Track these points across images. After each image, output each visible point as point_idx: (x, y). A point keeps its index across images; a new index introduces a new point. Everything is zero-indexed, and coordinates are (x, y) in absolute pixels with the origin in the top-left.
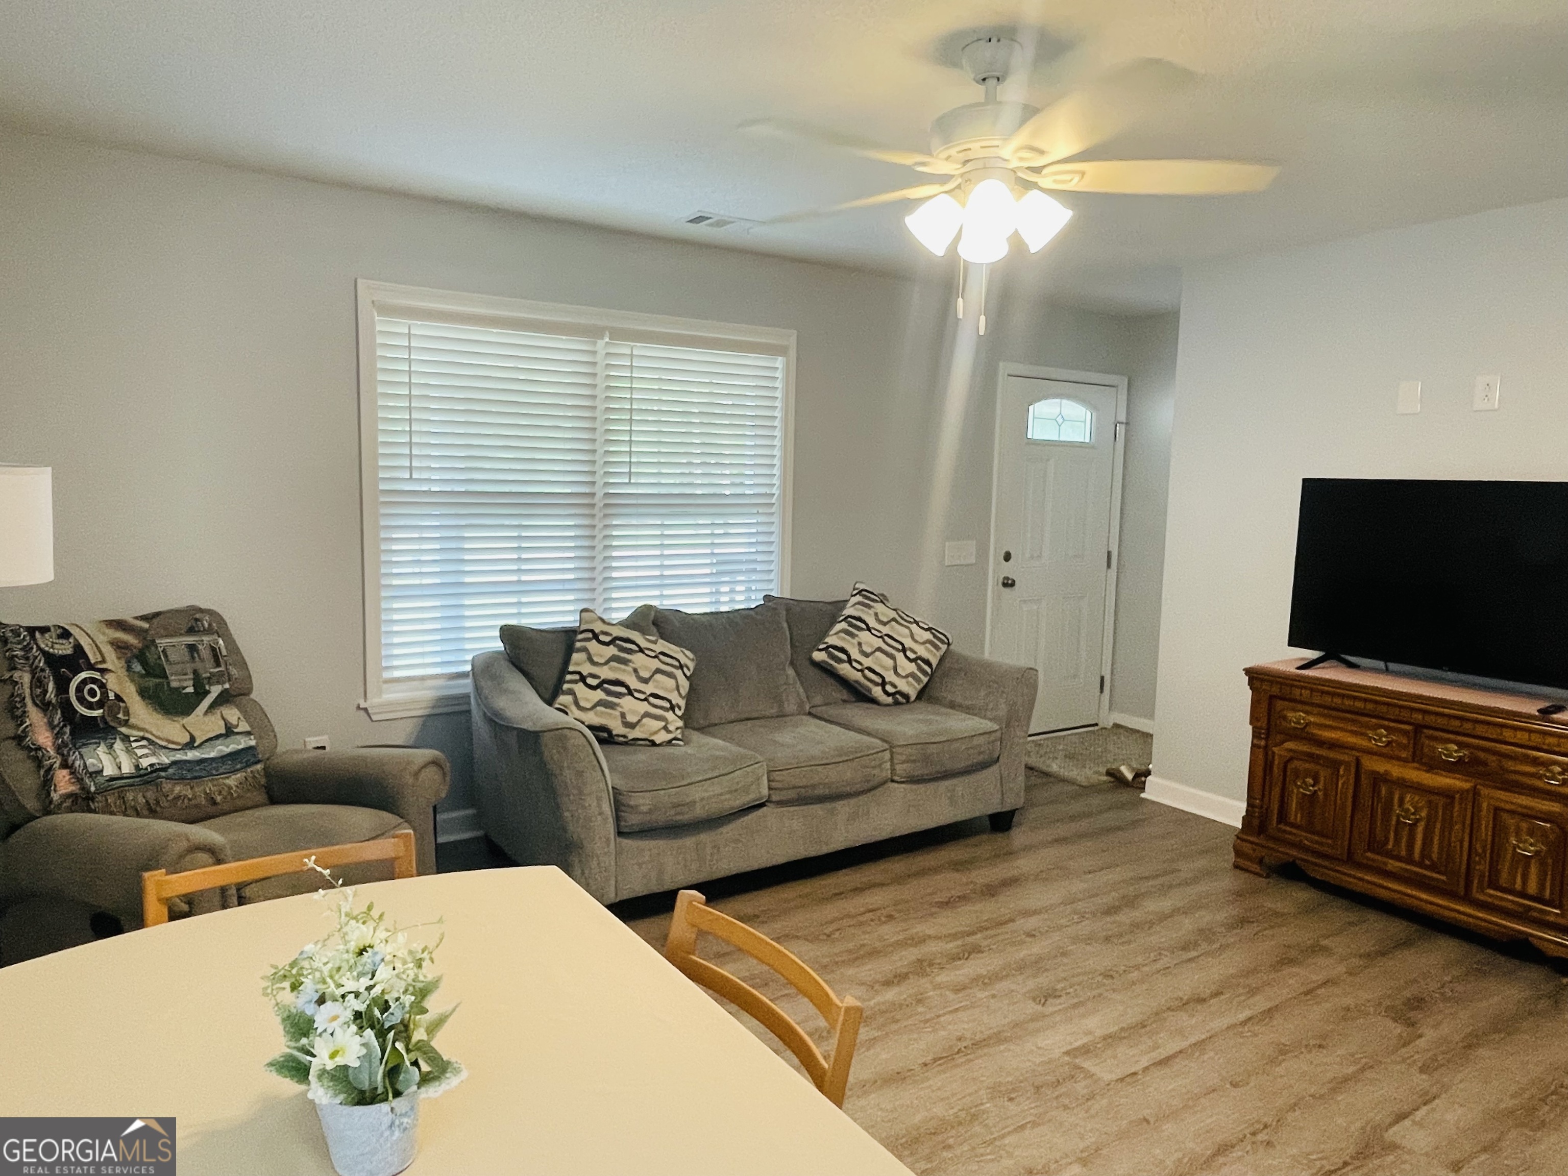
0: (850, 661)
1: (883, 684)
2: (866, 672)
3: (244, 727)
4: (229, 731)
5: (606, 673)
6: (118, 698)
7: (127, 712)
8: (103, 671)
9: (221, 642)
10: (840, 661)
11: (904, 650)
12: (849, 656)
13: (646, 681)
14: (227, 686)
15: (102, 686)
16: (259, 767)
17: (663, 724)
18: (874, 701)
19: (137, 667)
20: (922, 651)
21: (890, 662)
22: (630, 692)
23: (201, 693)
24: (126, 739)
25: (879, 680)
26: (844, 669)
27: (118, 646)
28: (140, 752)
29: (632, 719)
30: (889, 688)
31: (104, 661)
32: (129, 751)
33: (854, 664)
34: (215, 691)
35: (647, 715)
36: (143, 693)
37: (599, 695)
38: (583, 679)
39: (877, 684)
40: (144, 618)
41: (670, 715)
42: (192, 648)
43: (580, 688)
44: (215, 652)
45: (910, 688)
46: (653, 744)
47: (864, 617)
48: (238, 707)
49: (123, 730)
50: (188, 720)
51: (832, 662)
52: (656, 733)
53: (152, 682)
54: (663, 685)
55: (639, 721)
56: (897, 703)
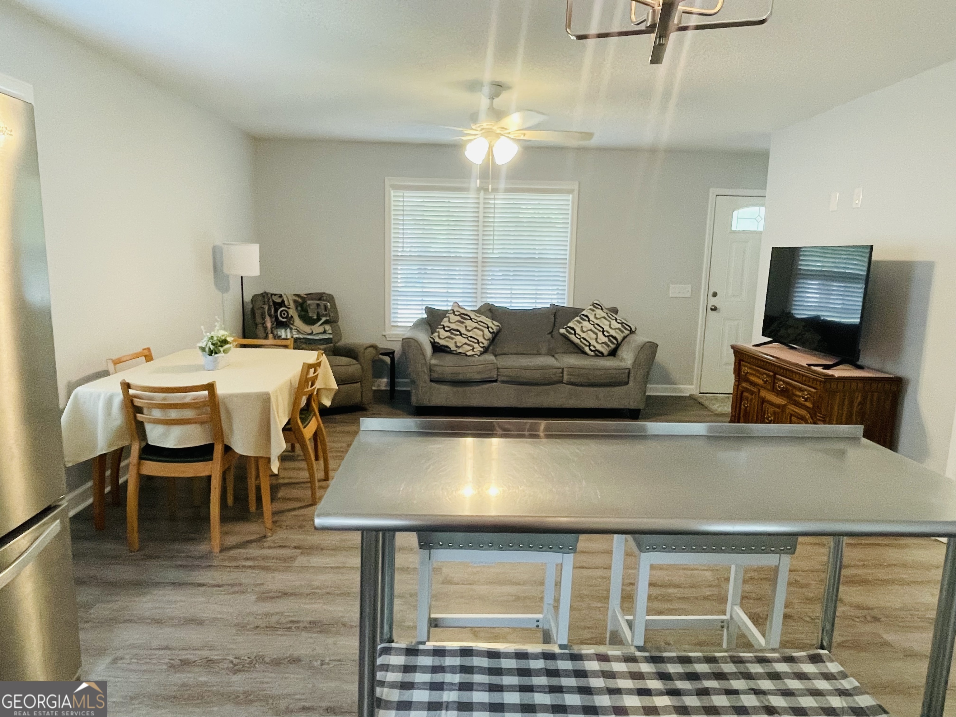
0: (575, 334)
1: (590, 346)
2: (582, 339)
3: (330, 332)
4: (325, 332)
5: (453, 326)
6: (292, 317)
7: (293, 321)
8: (289, 308)
9: (329, 304)
10: (571, 333)
11: (603, 332)
12: (575, 332)
13: (469, 331)
14: (328, 318)
15: (287, 312)
16: (332, 345)
17: (471, 348)
18: (585, 353)
19: (299, 308)
20: (613, 333)
21: (594, 336)
22: (461, 334)
23: (319, 319)
24: (291, 329)
25: (588, 344)
26: (572, 337)
27: (295, 302)
28: (294, 333)
29: (459, 344)
30: (592, 348)
31: (289, 305)
32: (291, 332)
33: (577, 335)
34: (324, 319)
35: (466, 344)
36: (300, 317)
37: (448, 334)
38: (444, 328)
39: (586, 345)
40: (307, 295)
41: (476, 345)
42: (318, 305)
43: (442, 331)
44: (326, 307)
45: (605, 350)
46: (467, 355)
47: (589, 315)
48: (331, 326)
49: (292, 326)
50: (313, 327)
51: (567, 334)
52: (467, 351)
53: (303, 313)
54: (478, 334)
55: (462, 346)
56: (596, 355)
